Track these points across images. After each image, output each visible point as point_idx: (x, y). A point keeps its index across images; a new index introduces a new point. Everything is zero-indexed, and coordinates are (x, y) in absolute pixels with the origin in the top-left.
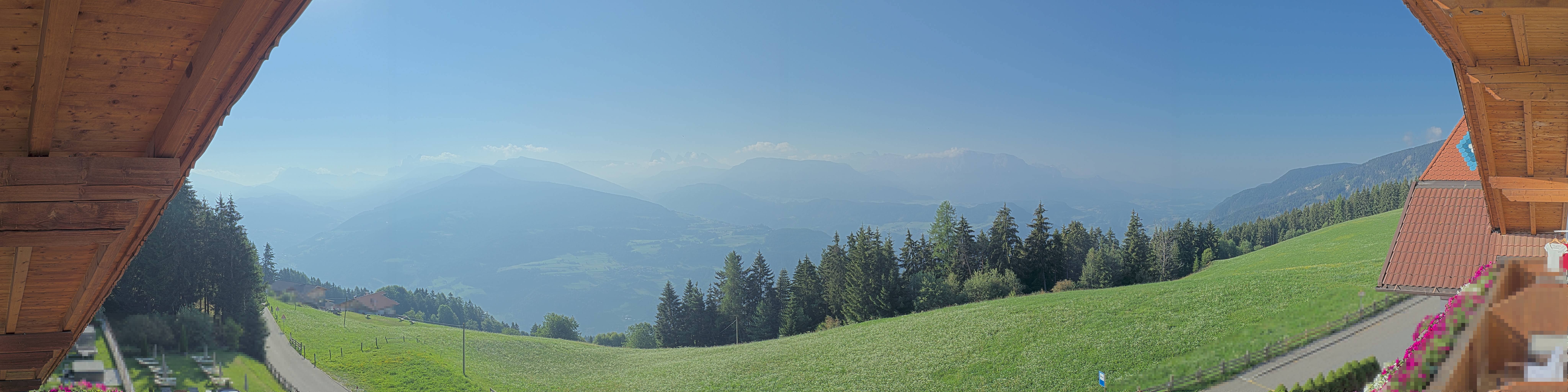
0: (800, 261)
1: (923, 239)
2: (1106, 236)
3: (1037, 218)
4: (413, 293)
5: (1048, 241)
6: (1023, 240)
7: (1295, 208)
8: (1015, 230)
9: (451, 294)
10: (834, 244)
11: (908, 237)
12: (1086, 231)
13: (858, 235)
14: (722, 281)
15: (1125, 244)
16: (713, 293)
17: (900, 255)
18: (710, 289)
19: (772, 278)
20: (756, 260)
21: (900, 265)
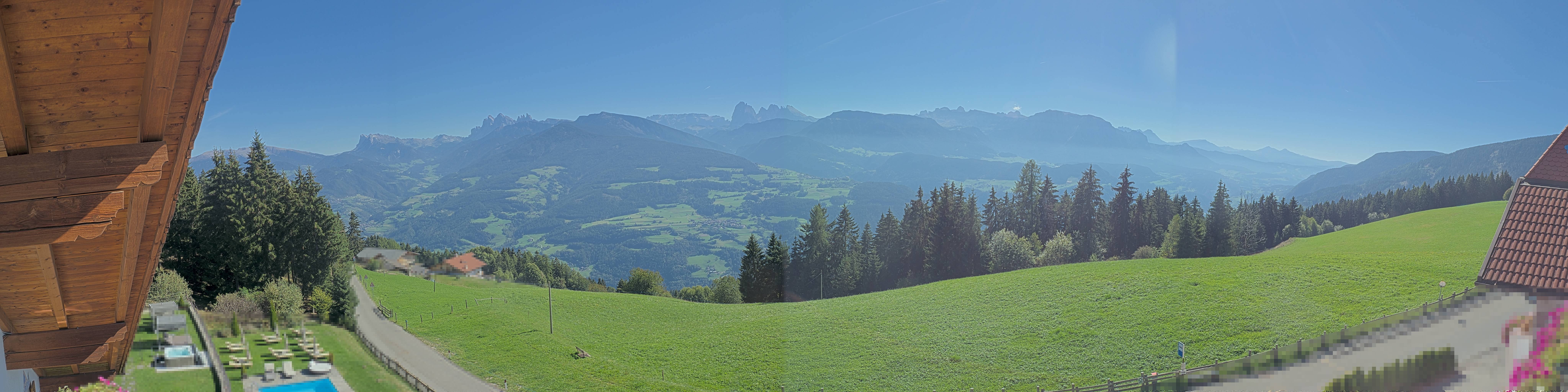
0: (883, 215)
1: (1006, 197)
2: (1191, 205)
3: (1122, 182)
4: (500, 253)
5: (1132, 206)
6: (1107, 203)
7: (1379, 192)
8: (1099, 193)
9: (537, 253)
10: (918, 198)
11: (991, 194)
12: (1171, 198)
13: (941, 191)
14: (808, 234)
15: (1210, 214)
16: (798, 247)
17: (983, 211)
18: (795, 242)
19: (856, 231)
20: (841, 213)
21: (983, 222)
